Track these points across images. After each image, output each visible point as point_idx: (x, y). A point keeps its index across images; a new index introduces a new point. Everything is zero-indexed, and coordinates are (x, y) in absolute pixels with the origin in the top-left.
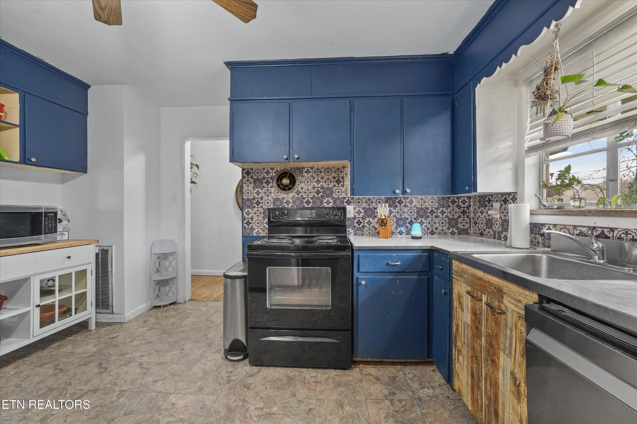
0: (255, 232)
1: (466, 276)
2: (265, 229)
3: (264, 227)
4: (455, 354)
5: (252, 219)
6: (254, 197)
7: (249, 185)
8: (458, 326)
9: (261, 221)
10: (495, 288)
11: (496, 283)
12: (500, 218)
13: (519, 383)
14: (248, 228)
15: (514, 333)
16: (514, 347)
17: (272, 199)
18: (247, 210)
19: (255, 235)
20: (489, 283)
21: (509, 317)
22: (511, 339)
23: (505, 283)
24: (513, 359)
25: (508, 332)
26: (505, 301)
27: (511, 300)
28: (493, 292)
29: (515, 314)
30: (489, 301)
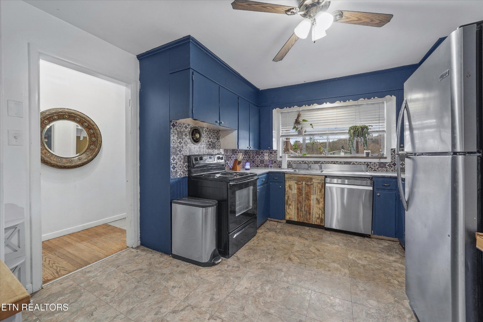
0: (178, 174)
1: (294, 178)
2: (185, 172)
3: (184, 170)
4: (287, 207)
5: (176, 164)
6: (178, 146)
7: (174, 135)
8: (288, 197)
9: (182, 165)
10: (309, 178)
12: (268, 159)
13: (319, 200)
14: (173, 172)
15: (317, 188)
17: (189, 148)
18: (173, 156)
19: (178, 177)
20: (306, 177)
21: (315, 184)
22: (316, 190)
23: (313, 176)
24: (316, 195)
25: (314, 189)
26: (313, 181)
27: (315, 180)
28: (308, 180)
29: (317, 183)
30: (306, 183)
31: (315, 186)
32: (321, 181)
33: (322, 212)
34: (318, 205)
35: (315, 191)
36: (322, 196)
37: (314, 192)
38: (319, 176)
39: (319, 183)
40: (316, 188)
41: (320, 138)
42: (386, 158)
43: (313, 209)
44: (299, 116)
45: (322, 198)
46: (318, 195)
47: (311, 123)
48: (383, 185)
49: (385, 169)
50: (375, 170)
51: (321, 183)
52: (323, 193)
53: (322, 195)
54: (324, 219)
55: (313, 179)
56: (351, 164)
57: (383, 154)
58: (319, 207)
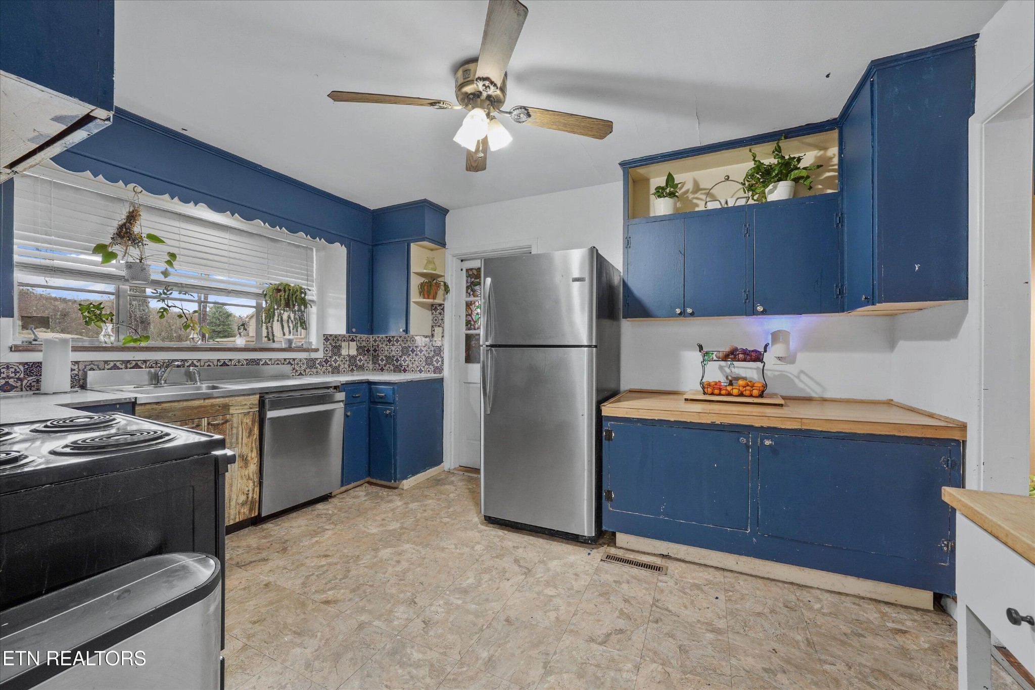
1: (170, 414)
10: (219, 407)
11: (220, 402)
13: (246, 458)
15: (240, 429)
16: (240, 437)
20: (213, 406)
21: (235, 420)
22: (237, 434)
23: (231, 399)
24: (240, 446)
25: (235, 431)
26: (231, 411)
27: (237, 408)
28: (218, 410)
29: (240, 415)
30: (210, 421)
31: (235, 425)
32: (251, 408)
33: (254, 485)
34: (244, 469)
35: (235, 438)
36: (253, 444)
37: (234, 440)
38: (246, 397)
39: (245, 414)
40: (238, 428)
41: (182, 296)
42: (317, 350)
43: (231, 485)
44: (132, 217)
45: (255, 450)
46: (244, 444)
47: (173, 250)
48: (353, 397)
49: (315, 370)
50: (301, 374)
51: (251, 413)
52: (255, 437)
53: (254, 442)
54: (257, 499)
55: (231, 408)
56: (261, 363)
57: (310, 343)
58: (247, 474)
